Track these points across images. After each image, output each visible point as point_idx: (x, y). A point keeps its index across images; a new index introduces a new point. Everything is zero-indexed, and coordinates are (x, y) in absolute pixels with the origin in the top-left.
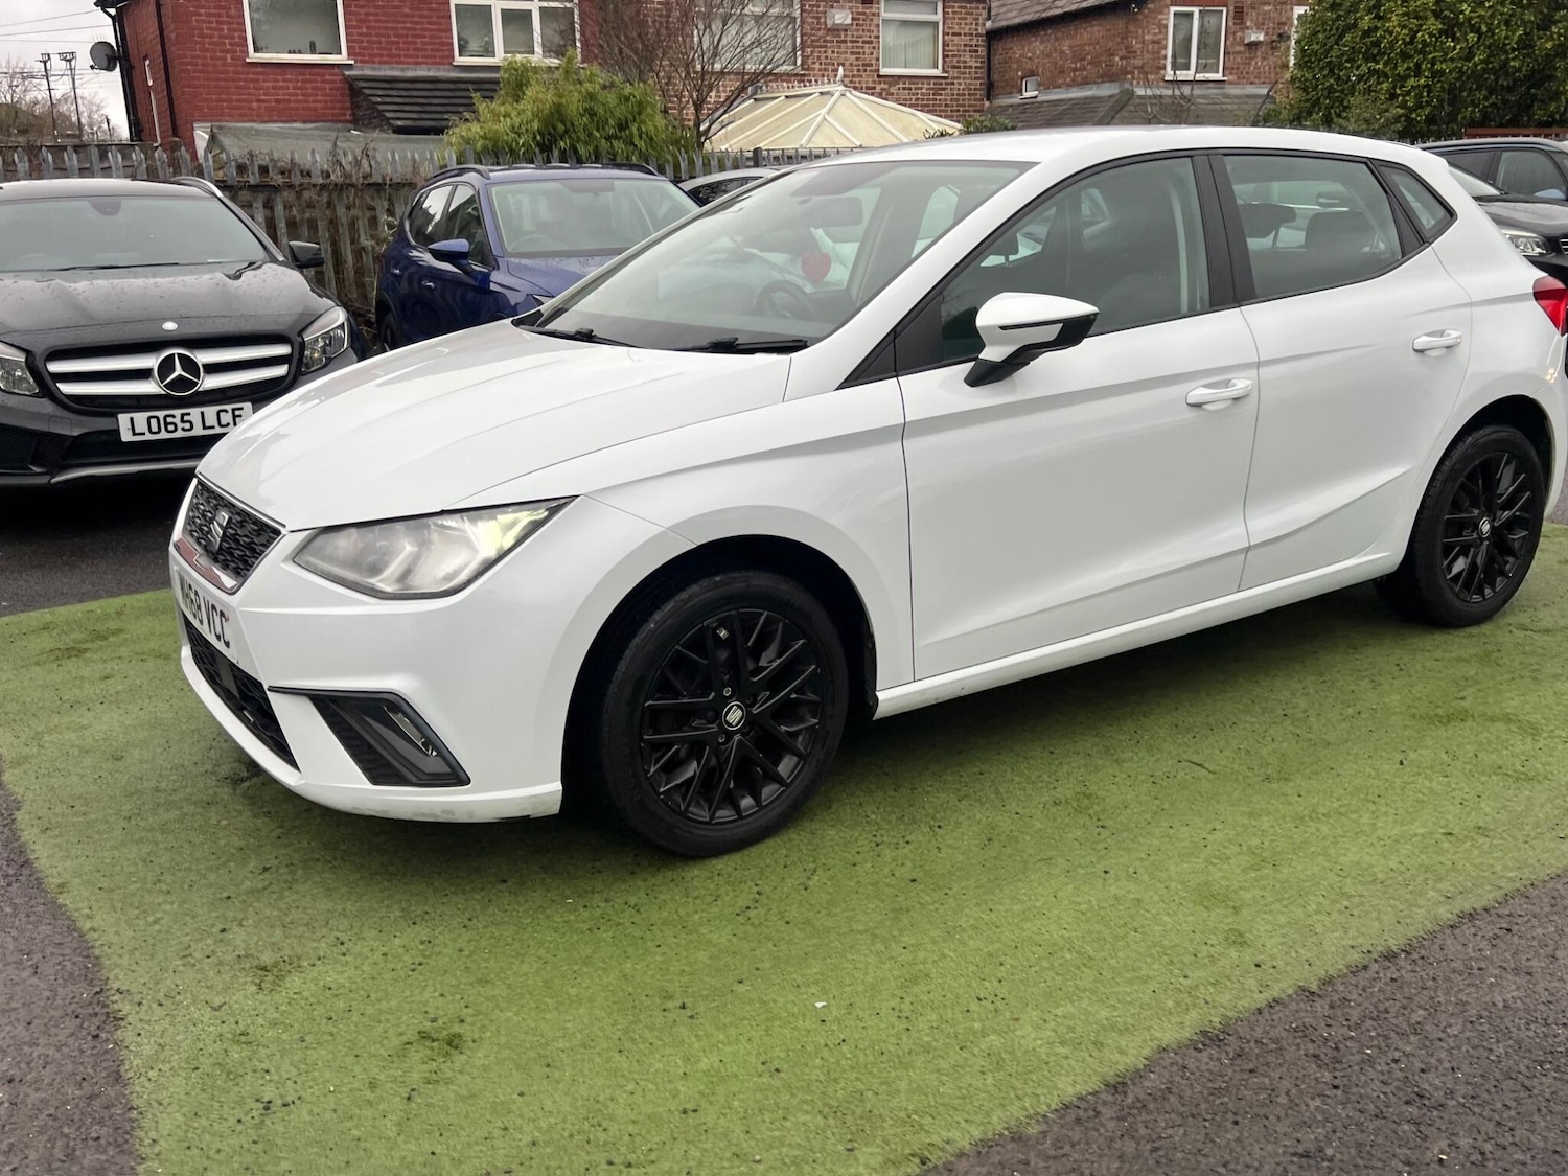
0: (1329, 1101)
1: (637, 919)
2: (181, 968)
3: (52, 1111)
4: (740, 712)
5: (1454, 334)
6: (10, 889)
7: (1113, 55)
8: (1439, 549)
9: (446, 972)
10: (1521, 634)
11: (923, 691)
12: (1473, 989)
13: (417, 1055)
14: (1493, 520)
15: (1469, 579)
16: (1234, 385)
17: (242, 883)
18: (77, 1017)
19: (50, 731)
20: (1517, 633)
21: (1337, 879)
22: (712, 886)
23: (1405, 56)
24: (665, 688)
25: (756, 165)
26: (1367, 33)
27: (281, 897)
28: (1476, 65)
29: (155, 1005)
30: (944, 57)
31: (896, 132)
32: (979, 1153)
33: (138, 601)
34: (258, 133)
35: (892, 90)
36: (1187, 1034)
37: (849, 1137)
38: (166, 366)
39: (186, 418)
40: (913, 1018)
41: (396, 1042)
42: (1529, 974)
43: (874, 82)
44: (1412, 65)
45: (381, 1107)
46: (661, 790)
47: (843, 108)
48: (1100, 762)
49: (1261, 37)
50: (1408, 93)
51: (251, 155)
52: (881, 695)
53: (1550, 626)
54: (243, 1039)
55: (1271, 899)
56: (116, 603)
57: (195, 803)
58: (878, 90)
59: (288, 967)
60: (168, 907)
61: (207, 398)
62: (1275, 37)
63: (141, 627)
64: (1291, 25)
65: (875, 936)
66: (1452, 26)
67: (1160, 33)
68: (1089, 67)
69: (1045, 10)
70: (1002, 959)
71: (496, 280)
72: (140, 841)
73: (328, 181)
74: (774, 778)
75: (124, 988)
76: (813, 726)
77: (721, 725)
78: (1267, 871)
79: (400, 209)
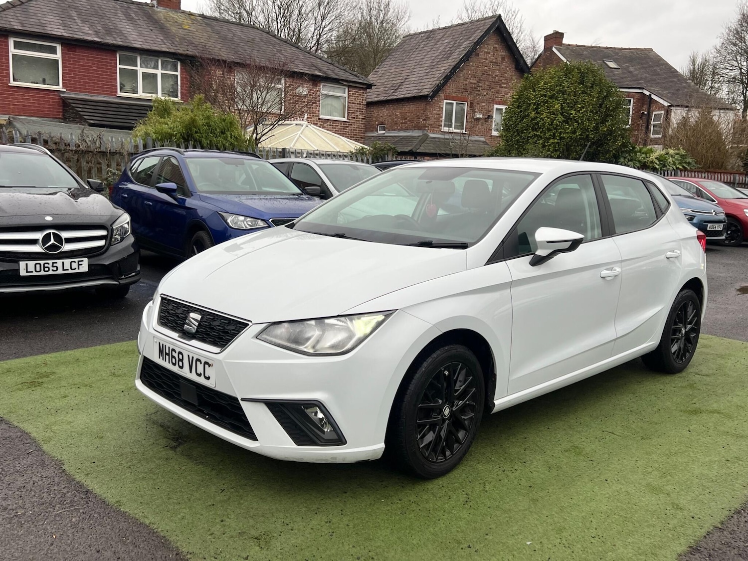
1: (420, 508)
2: (213, 540)
4: (448, 410)
5: (678, 252)
6: (89, 505)
7: (420, 118)
8: (670, 340)
9: (348, 536)
10: (698, 376)
11: (510, 401)
14: (686, 328)
15: (678, 354)
16: (616, 270)
17: (215, 497)
19: (55, 423)
20: (696, 376)
21: (698, 480)
22: (444, 492)
23: (549, 130)
24: (426, 398)
25: (284, 157)
26: (533, 119)
27: (240, 504)
28: (577, 136)
29: (213, 559)
30: (348, 113)
31: (333, 145)
33: (51, 357)
34: (34, 122)
35: (325, 125)
36: (685, 548)
38: (46, 238)
39: (55, 265)
40: (571, 547)
43: (317, 121)
44: (552, 134)
46: (421, 446)
47: (307, 131)
48: (571, 432)
49: (481, 116)
50: (550, 145)
51: (40, 133)
52: (496, 402)
53: (707, 373)
55: (678, 490)
56: (40, 358)
57: (159, 459)
58: (318, 125)
59: (268, 537)
60: (184, 511)
61: (67, 255)
62: (487, 117)
63: (63, 371)
64: (493, 112)
65: (531, 512)
66: (568, 120)
67: (440, 111)
68: (409, 123)
69: (389, 96)
70: (590, 519)
71: (190, 202)
72: (144, 478)
73: (79, 149)
74: (458, 441)
75: (190, 551)
76: (472, 417)
77: (442, 416)
78: (669, 477)
79: (114, 165)
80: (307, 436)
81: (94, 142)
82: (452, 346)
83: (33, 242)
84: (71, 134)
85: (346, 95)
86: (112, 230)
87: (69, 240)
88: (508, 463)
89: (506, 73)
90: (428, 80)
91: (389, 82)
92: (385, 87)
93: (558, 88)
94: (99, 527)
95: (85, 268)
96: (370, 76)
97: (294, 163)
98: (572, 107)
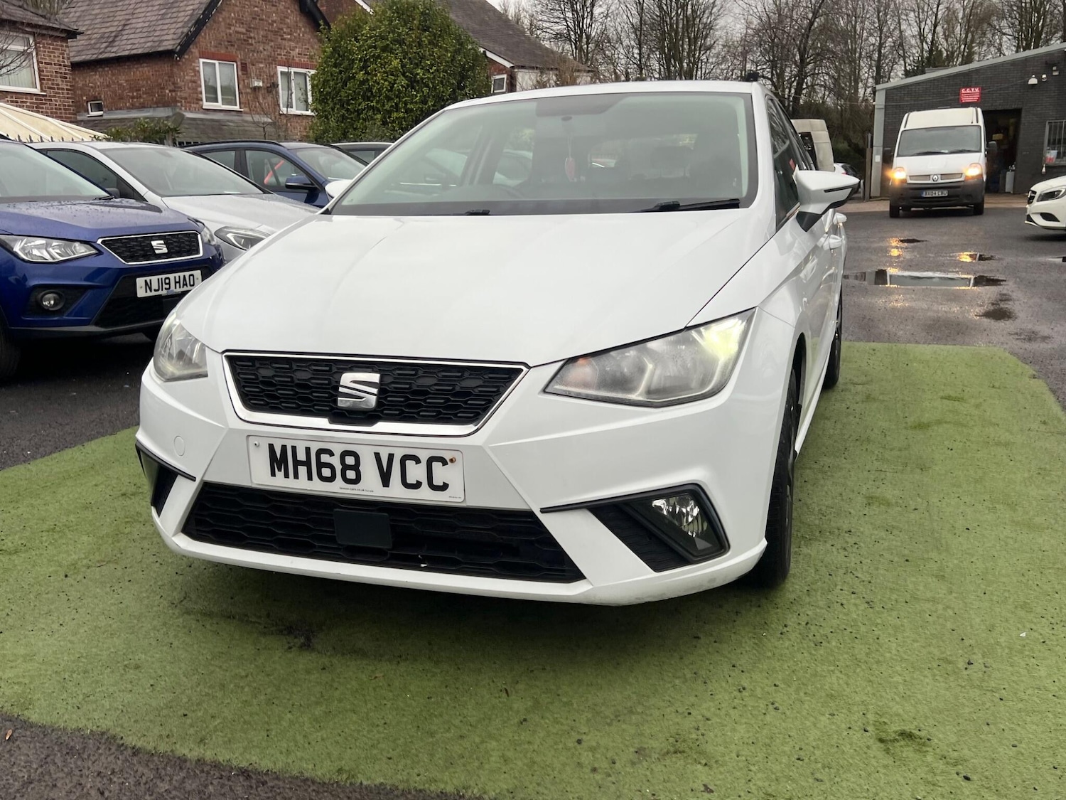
2: (612, 779)
7: (163, 88)
13: (907, 753)
23: (389, 99)
26: (362, 83)
28: (429, 107)
30: (41, 80)
31: (38, 132)
49: (261, 84)
50: (393, 122)
60: (489, 746)
62: (269, 85)
64: (277, 78)
66: (413, 82)
67: (195, 75)
68: (145, 96)
69: (101, 53)
72: (329, 714)
85: (32, 49)
89: (288, 18)
90: (166, 27)
91: (96, 31)
98: (416, 64)
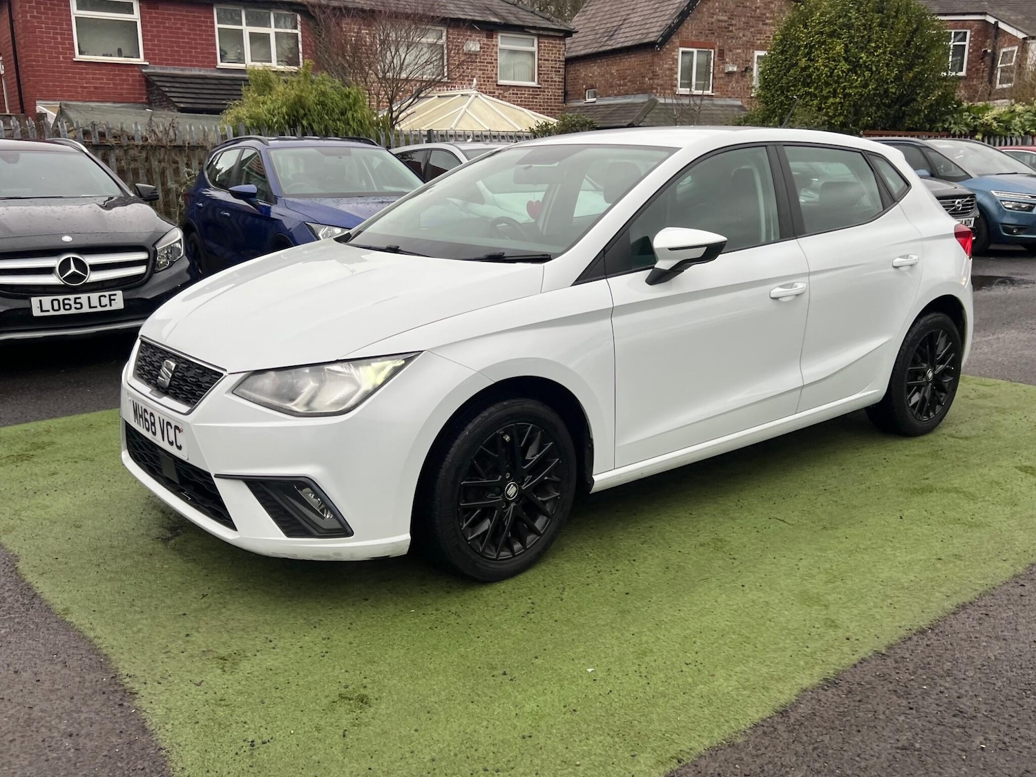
0: (909, 717)
1: (459, 621)
2: (166, 660)
3: (105, 753)
4: (514, 489)
5: (915, 257)
6: (29, 613)
7: (644, 77)
8: (904, 388)
9: (345, 657)
10: (953, 440)
11: (619, 476)
12: (975, 650)
13: (342, 709)
14: (934, 370)
15: (921, 407)
16: (797, 287)
17: (191, 605)
18: (104, 693)
19: (26, 509)
20: (949, 439)
21: (881, 587)
22: (501, 600)
23: (827, 84)
24: (473, 473)
25: (429, 141)
26: (804, 69)
27: (220, 613)
28: (869, 91)
29: (156, 684)
30: (539, 74)
31: (512, 122)
32: (711, 754)
33: (59, 423)
34: (93, 109)
35: (506, 94)
36: (816, 681)
37: (630, 748)
38: (65, 266)
39: (78, 301)
40: (649, 677)
41: (325, 701)
42: (1004, 639)
43: (494, 89)
44: (831, 90)
45: (327, 742)
46: (470, 538)
47: (477, 105)
48: (721, 520)
49: (735, 69)
50: (829, 107)
51: (94, 125)
52: (596, 478)
53: (968, 435)
54: (223, 703)
55: (845, 600)
56: (44, 424)
57: (141, 555)
58: (496, 94)
59: (239, 657)
60: (144, 621)
61: (92, 287)
62: (744, 69)
63: (66, 440)
64: (753, 62)
65: (613, 628)
66: (855, 67)
67: (673, 64)
68: (629, 84)
69: (601, 47)
70: (694, 639)
71: (276, 211)
72: (111, 580)
73: (146, 143)
74: (533, 530)
75: (131, 674)
76: (556, 498)
77: (504, 497)
78: (839, 583)
79: (195, 164)
80: (299, 524)
81: (167, 133)
82: (514, 401)
83: (48, 271)
84: (136, 124)
85: (535, 49)
86: (156, 252)
87: (96, 268)
88: (610, 560)
90: (656, 20)
91: (602, 26)
92: (597, 34)
93: (841, 20)
94: (30, 642)
95: (119, 304)
96: (575, 19)
97: (432, 150)
98: (862, 48)
